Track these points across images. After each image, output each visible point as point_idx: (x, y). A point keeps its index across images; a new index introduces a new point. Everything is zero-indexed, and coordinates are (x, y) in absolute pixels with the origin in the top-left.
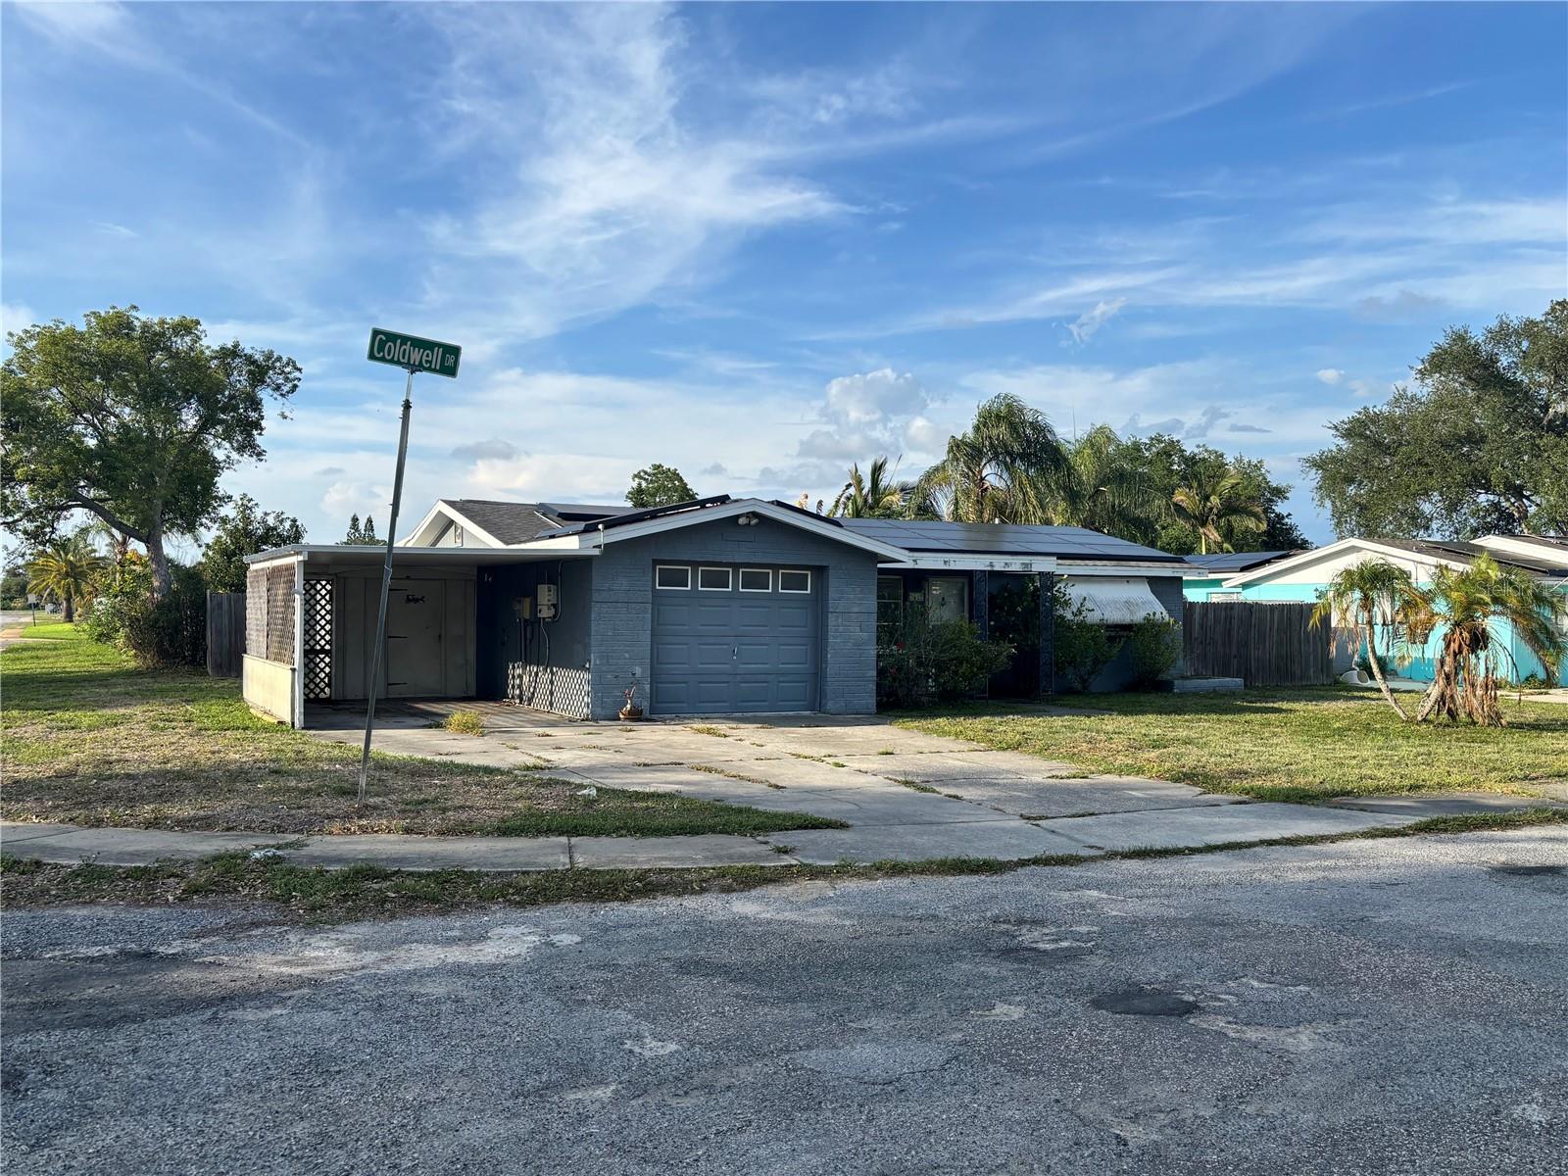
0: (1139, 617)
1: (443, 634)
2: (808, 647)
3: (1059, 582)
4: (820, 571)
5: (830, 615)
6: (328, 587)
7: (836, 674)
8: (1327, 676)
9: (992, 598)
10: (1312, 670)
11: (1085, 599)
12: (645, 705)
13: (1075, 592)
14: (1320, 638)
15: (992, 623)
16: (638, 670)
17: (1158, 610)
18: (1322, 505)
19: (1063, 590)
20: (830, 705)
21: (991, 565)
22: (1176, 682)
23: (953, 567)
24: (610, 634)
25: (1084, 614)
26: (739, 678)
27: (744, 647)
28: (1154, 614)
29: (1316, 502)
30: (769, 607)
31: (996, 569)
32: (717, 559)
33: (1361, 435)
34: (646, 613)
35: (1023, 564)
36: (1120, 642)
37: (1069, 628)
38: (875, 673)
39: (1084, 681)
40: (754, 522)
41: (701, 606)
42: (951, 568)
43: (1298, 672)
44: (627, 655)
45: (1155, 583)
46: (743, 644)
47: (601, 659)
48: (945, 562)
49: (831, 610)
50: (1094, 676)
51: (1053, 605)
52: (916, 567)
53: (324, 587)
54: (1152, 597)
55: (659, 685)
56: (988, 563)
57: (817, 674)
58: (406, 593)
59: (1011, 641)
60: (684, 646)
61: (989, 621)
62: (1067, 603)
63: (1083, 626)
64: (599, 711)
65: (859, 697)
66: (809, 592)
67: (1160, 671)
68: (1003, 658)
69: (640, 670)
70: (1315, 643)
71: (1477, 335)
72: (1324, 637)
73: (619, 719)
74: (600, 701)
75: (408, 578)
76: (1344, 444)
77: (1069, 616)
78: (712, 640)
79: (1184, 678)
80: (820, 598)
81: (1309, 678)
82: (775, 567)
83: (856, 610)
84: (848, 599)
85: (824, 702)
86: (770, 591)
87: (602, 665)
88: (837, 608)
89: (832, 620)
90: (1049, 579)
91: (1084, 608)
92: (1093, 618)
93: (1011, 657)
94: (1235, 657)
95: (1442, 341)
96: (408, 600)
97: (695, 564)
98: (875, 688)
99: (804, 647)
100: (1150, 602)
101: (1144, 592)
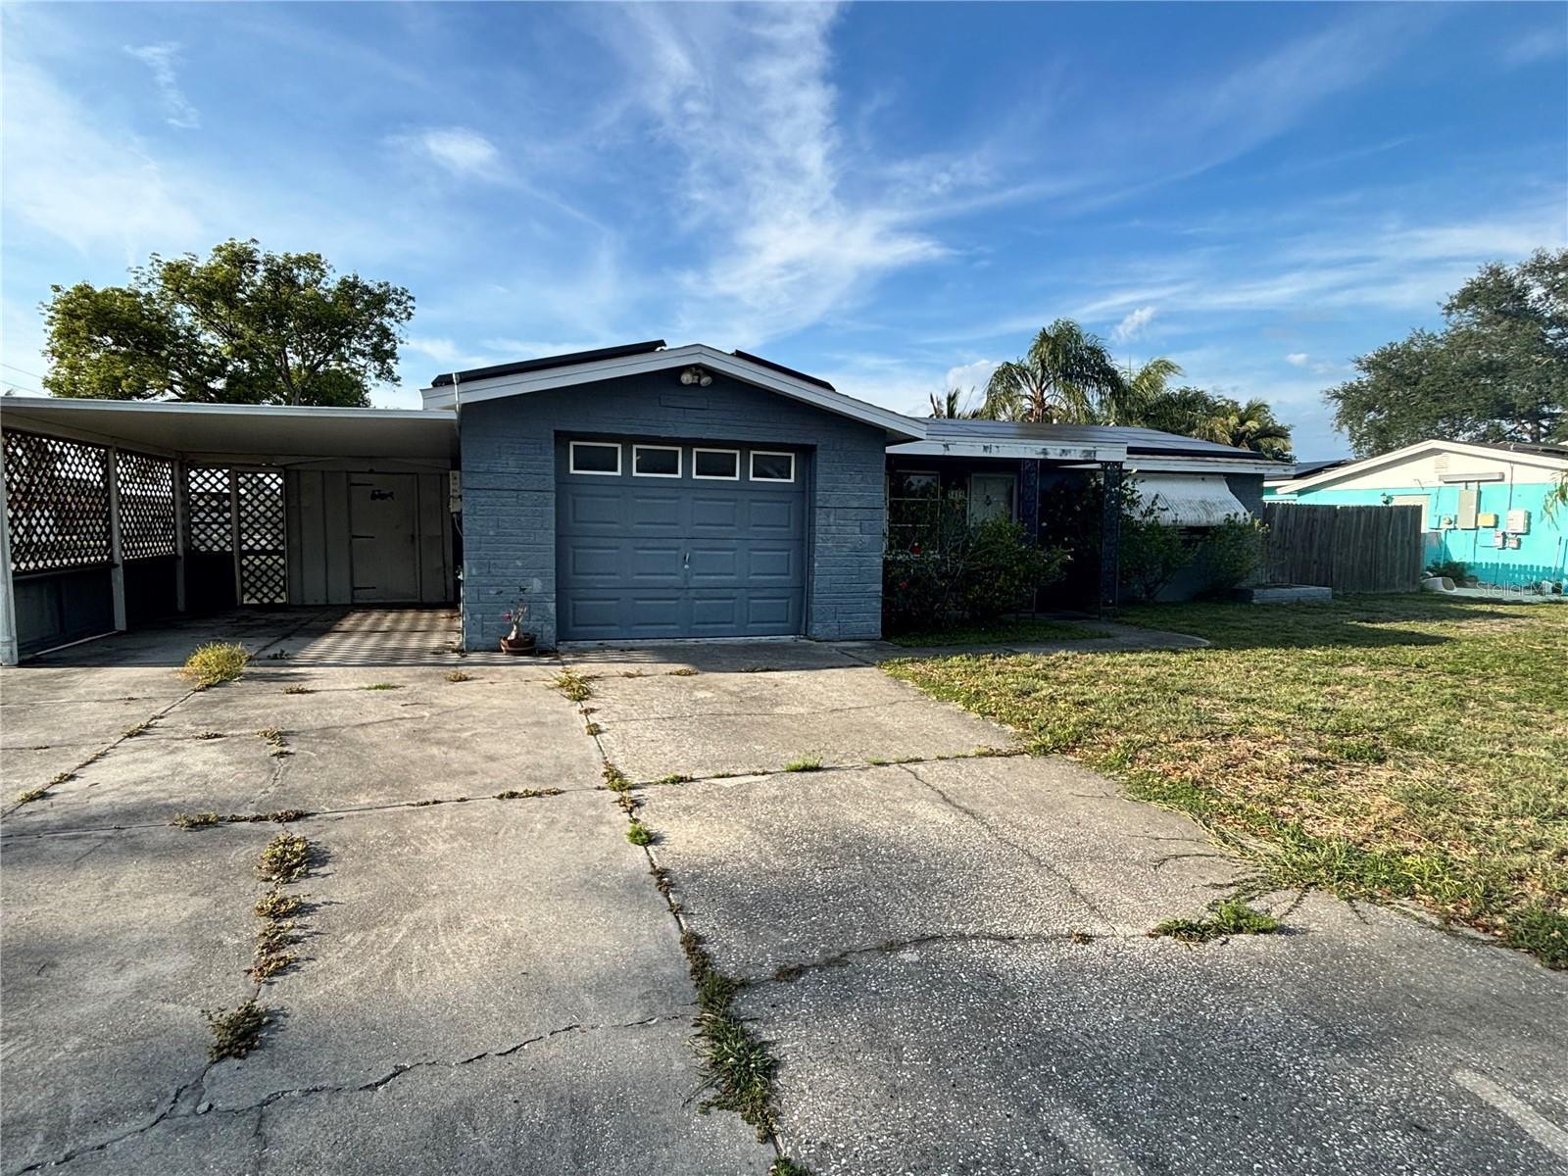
0: (1218, 517)
1: (417, 533)
2: (791, 553)
3: (1126, 477)
4: (806, 452)
5: (818, 511)
6: (280, 481)
7: (826, 588)
8: (1414, 583)
9: (1044, 494)
10: (1398, 577)
11: (1157, 496)
12: (549, 630)
13: (1145, 490)
14: (1409, 542)
15: (1044, 524)
16: (536, 585)
17: (1238, 510)
18: (1339, 430)
19: (1130, 486)
20: (817, 629)
21: (1045, 452)
22: (1256, 591)
23: (994, 454)
24: (491, 533)
25: (1156, 514)
26: (692, 593)
27: (699, 552)
28: (1236, 515)
29: (1335, 428)
30: (735, 500)
31: (1049, 457)
32: (654, 432)
33: (1384, 368)
34: (547, 505)
35: (1084, 451)
36: (1195, 547)
37: (1136, 530)
38: (879, 587)
39: (1149, 590)
40: (705, 380)
41: (637, 497)
42: (992, 455)
43: (1382, 580)
44: (519, 563)
45: (1232, 479)
46: (697, 549)
47: (479, 568)
48: (985, 448)
49: (819, 504)
50: (1161, 584)
51: (1119, 504)
52: (947, 453)
53: (274, 481)
54: (1231, 497)
55: (578, 603)
56: (1039, 450)
57: (803, 587)
58: (372, 488)
59: (1066, 546)
60: (614, 551)
61: (1040, 523)
62: (1134, 503)
63: (1155, 528)
64: (478, 638)
65: (858, 617)
66: (792, 480)
67: (1239, 579)
68: (1055, 567)
69: (540, 583)
70: (1402, 549)
71: (1511, 269)
72: (1412, 542)
73: (501, 651)
74: (479, 626)
75: (371, 472)
76: (1365, 377)
77: (1137, 517)
78: (650, 544)
79: (1264, 587)
80: (806, 489)
81: (1394, 586)
82: (745, 446)
83: (856, 504)
84: (844, 489)
85: (810, 623)
86: (737, 478)
87: (480, 575)
88: (827, 501)
89: (820, 519)
90: (1115, 473)
91: (1155, 507)
92: (1166, 518)
93: (1065, 566)
94: (1315, 562)
95: (1475, 276)
96: (374, 497)
97: (628, 441)
98: (880, 605)
99: (786, 553)
100: (1229, 502)
101: (1221, 492)
